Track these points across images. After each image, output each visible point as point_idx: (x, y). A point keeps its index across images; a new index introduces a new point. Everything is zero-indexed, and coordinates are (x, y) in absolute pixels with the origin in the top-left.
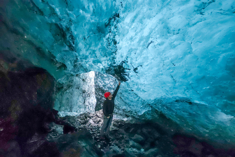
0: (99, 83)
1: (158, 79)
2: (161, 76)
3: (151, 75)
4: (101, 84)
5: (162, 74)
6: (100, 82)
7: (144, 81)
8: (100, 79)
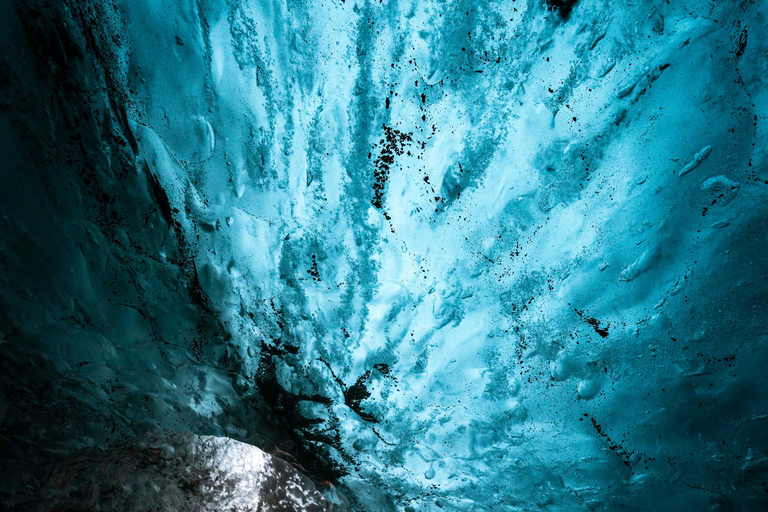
0: (293, 497)
1: (506, 452)
2: (517, 428)
3: (461, 429)
4: (299, 501)
5: (523, 416)
6: (296, 492)
7: (430, 475)
8: (297, 482)
